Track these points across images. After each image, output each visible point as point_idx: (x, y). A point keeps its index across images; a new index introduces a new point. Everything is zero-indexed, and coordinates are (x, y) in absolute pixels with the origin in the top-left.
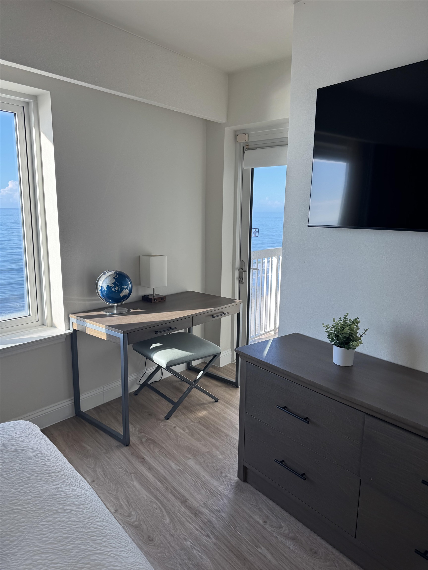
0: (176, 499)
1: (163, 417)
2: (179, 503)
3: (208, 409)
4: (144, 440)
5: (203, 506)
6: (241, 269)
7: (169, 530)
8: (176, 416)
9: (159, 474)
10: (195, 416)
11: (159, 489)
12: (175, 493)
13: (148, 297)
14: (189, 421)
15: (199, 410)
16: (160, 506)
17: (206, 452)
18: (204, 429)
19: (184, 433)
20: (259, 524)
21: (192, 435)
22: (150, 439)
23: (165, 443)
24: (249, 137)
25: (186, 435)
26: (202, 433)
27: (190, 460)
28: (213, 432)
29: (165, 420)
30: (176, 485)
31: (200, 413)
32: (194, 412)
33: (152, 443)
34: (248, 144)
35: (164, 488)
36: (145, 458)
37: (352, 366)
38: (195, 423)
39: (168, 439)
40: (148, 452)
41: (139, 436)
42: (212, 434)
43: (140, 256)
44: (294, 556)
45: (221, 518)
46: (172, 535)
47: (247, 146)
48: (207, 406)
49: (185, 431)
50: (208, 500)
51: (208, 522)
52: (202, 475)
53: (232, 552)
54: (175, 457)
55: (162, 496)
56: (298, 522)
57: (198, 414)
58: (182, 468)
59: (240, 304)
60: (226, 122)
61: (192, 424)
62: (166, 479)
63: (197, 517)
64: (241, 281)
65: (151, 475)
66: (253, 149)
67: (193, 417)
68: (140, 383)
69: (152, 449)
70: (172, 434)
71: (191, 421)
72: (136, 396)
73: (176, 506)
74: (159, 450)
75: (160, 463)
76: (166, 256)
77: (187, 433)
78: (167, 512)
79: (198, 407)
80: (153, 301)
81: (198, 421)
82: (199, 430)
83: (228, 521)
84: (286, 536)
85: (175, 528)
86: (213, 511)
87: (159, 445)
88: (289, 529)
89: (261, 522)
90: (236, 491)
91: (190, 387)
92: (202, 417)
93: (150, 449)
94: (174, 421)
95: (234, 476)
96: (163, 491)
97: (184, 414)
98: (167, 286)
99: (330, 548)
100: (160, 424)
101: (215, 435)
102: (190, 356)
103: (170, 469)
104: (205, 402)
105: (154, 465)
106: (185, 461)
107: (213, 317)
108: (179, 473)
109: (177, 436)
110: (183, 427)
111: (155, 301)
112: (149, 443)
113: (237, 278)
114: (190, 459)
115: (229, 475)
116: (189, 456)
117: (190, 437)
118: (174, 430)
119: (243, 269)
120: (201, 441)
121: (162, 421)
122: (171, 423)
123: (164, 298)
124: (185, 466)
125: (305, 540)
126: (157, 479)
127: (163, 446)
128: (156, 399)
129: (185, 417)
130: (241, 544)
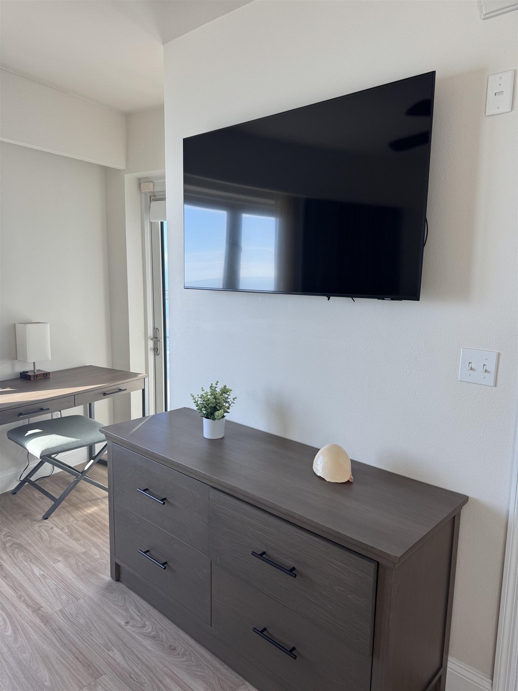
0: (28, 608)
1: (40, 517)
2: (30, 612)
3: (100, 504)
4: (8, 545)
5: (59, 612)
6: (155, 338)
7: (7, 643)
8: (58, 515)
9: (15, 582)
10: (82, 513)
11: (9, 599)
12: (29, 601)
13: (27, 374)
14: (72, 519)
15: (89, 506)
16: (5, 617)
17: (82, 553)
18: (88, 527)
19: (62, 533)
20: (119, 625)
21: (71, 535)
22: (17, 544)
23: (34, 546)
24: (154, 186)
25: (64, 535)
26: (84, 532)
27: (59, 563)
28: (98, 530)
29: (42, 520)
30: (32, 593)
31: (89, 510)
32: (82, 509)
33: (17, 548)
34: (155, 194)
35: (17, 596)
36: (3, 565)
37: (223, 438)
38: (78, 521)
39: (39, 541)
40: (9, 559)
41: (3, 540)
42: (97, 533)
43: (16, 325)
44: (149, 655)
45: (76, 624)
46: (9, 648)
47: (154, 196)
48: (100, 502)
49: (64, 531)
50: (66, 605)
51: (60, 629)
52: (69, 579)
53: (78, 659)
54: (41, 561)
55: (11, 606)
56: (166, 618)
57: (86, 511)
58: (46, 572)
59: (144, 378)
60: (125, 168)
61: (74, 523)
62: (23, 587)
63: (47, 625)
64: (156, 352)
65: (5, 584)
66: (160, 200)
67: (78, 515)
68: (21, 479)
69: (16, 554)
70: (46, 536)
71: (75, 519)
72: (14, 495)
73: (25, 616)
74: (24, 555)
75: (21, 569)
76: (49, 324)
77: (65, 533)
78: (12, 623)
79: (89, 503)
80: (32, 379)
81: (83, 519)
82: (81, 529)
83: (83, 626)
84: (147, 636)
85: (16, 640)
86: (69, 617)
87: (26, 549)
88: (152, 628)
89: (123, 623)
90: (104, 591)
91: (76, 480)
92: (90, 514)
93: (13, 554)
94: (54, 520)
95: (107, 576)
96: (14, 601)
97: (69, 512)
98: (50, 359)
99: (192, 642)
100: (35, 526)
101: (100, 532)
102: (73, 442)
103: (31, 575)
104: (99, 496)
105: (12, 572)
106: (53, 564)
107: (104, 395)
108: (41, 579)
109: (52, 537)
110: (63, 526)
111: (34, 378)
112: (13, 548)
113: (151, 349)
114: (59, 561)
115: (102, 575)
116: (60, 559)
117: (67, 537)
118: (50, 531)
119: (157, 338)
120: (80, 541)
121: (39, 521)
122: (48, 524)
123: (48, 374)
124: (51, 570)
125: (167, 637)
126: (11, 588)
127: (31, 549)
128: (38, 497)
129: (68, 515)
130: (91, 649)
